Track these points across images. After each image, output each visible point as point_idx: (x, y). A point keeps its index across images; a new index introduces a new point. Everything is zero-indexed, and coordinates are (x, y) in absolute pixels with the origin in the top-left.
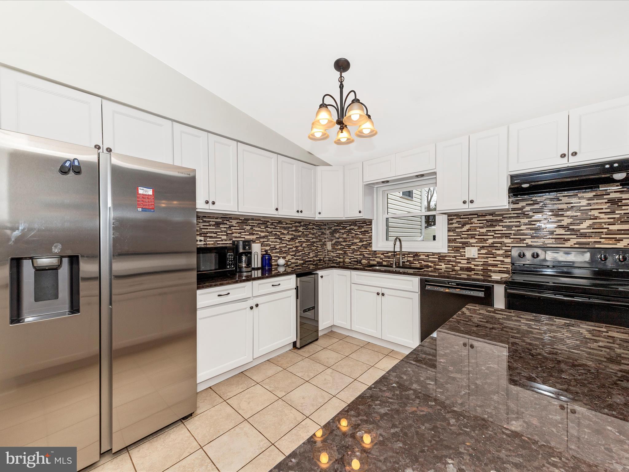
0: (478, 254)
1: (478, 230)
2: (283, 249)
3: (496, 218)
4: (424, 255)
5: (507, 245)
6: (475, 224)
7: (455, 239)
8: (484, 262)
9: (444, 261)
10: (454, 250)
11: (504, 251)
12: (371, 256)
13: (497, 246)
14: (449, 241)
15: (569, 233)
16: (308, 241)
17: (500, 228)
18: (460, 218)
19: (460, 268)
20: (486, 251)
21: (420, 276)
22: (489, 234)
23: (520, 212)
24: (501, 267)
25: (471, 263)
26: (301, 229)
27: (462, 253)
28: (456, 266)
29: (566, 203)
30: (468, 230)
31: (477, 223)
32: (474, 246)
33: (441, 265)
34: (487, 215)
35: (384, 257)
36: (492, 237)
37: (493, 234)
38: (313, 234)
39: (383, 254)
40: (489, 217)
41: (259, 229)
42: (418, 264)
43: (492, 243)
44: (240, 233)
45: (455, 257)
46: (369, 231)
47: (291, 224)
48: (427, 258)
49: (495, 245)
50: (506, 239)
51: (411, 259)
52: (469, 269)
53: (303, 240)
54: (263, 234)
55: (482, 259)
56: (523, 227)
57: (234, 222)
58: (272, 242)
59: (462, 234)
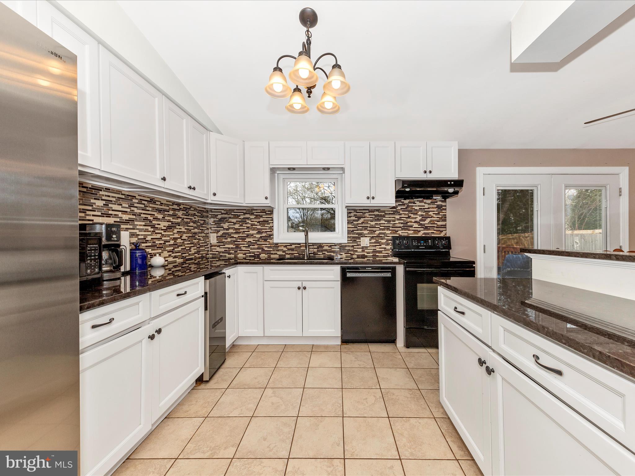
0: (370, 243)
1: (369, 223)
2: (157, 242)
3: (381, 214)
4: (327, 246)
5: (388, 235)
6: (367, 218)
7: (353, 231)
8: (373, 249)
9: (345, 251)
10: (352, 241)
11: (386, 240)
12: (272, 249)
13: (382, 237)
14: (349, 232)
15: (420, 226)
16: (189, 231)
17: (384, 222)
18: (357, 212)
19: (357, 256)
20: (375, 240)
21: (341, 264)
22: (377, 226)
23: (395, 210)
24: (384, 253)
25: (364, 251)
26: (180, 214)
27: (359, 243)
28: (353, 255)
29: (418, 206)
30: (362, 223)
31: (369, 217)
32: (367, 237)
33: (342, 255)
34: (375, 211)
35: (287, 250)
36: (378, 229)
37: (379, 226)
38: (194, 222)
39: (285, 246)
40: (376, 213)
41: (119, 208)
42: (321, 255)
43: (378, 234)
45: (353, 246)
46: (269, 221)
47: (168, 205)
48: (330, 248)
49: (381, 235)
50: (387, 230)
51: (316, 250)
52: (364, 257)
53: (183, 230)
54: (125, 217)
55: (372, 247)
56: (397, 222)
58: (140, 230)
59: (358, 227)
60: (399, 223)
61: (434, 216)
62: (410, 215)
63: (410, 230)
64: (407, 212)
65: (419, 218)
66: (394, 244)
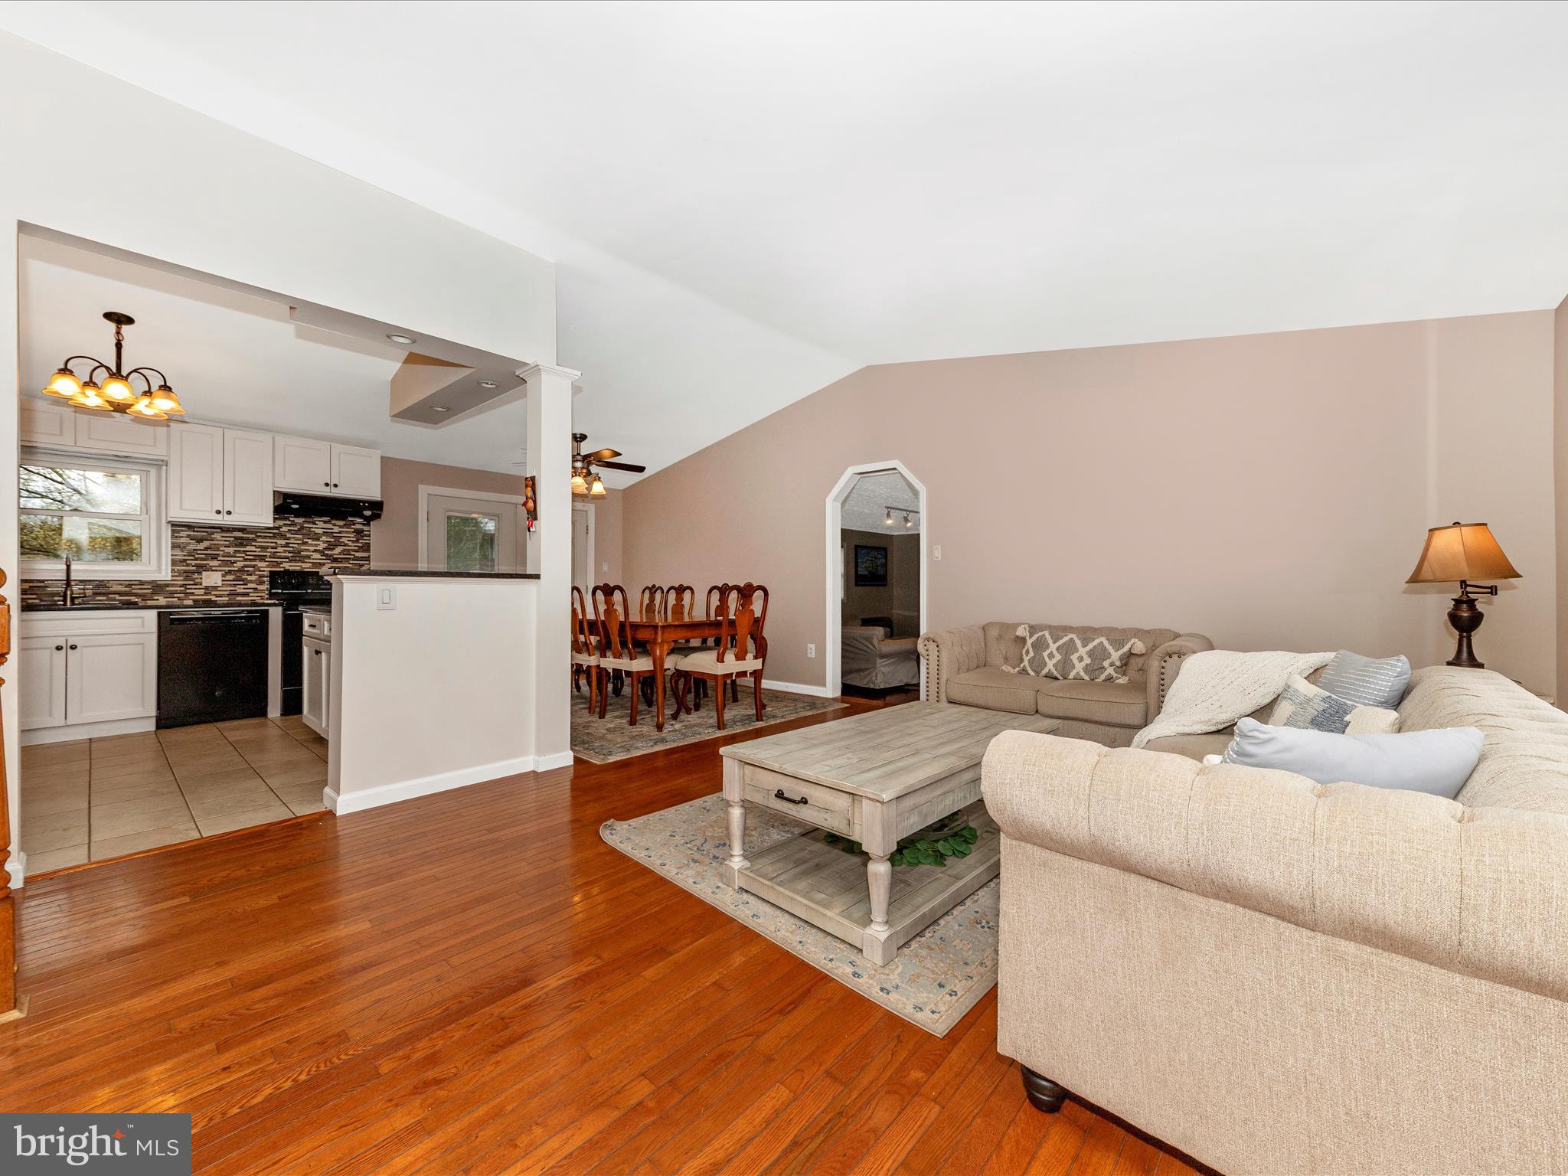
0: (223, 581)
1: (221, 549)
3: (247, 536)
4: (119, 584)
5: (261, 569)
6: (217, 540)
7: (185, 560)
8: (230, 591)
9: (164, 593)
10: (182, 576)
11: (257, 577)
13: (249, 571)
14: (174, 563)
15: (324, 558)
17: (253, 549)
18: (193, 531)
19: (194, 601)
20: (234, 577)
21: (158, 608)
22: (238, 555)
23: (277, 531)
25: (211, 593)
27: (197, 580)
28: (185, 599)
29: (322, 528)
30: (206, 549)
31: (221, 541)
32: (216, 571)
33: (158, 600)
34: (235, 531)
36: (241, 559)
37: (243, 555)
40: (237, 534)
43: (242, 567)
45: (184, 586)
48: (127, 589)
49: (246, 569)
50: (259, 561)
52: (209, 602)
55: (228, 587)
56: (280, 549)
59: (196, 554)
60: (285, 551)
61: (350, 543)
62: (305, 540)
63: (306, 562)
64: (300, 536)
65: (322, 546)
66: (273, 584)
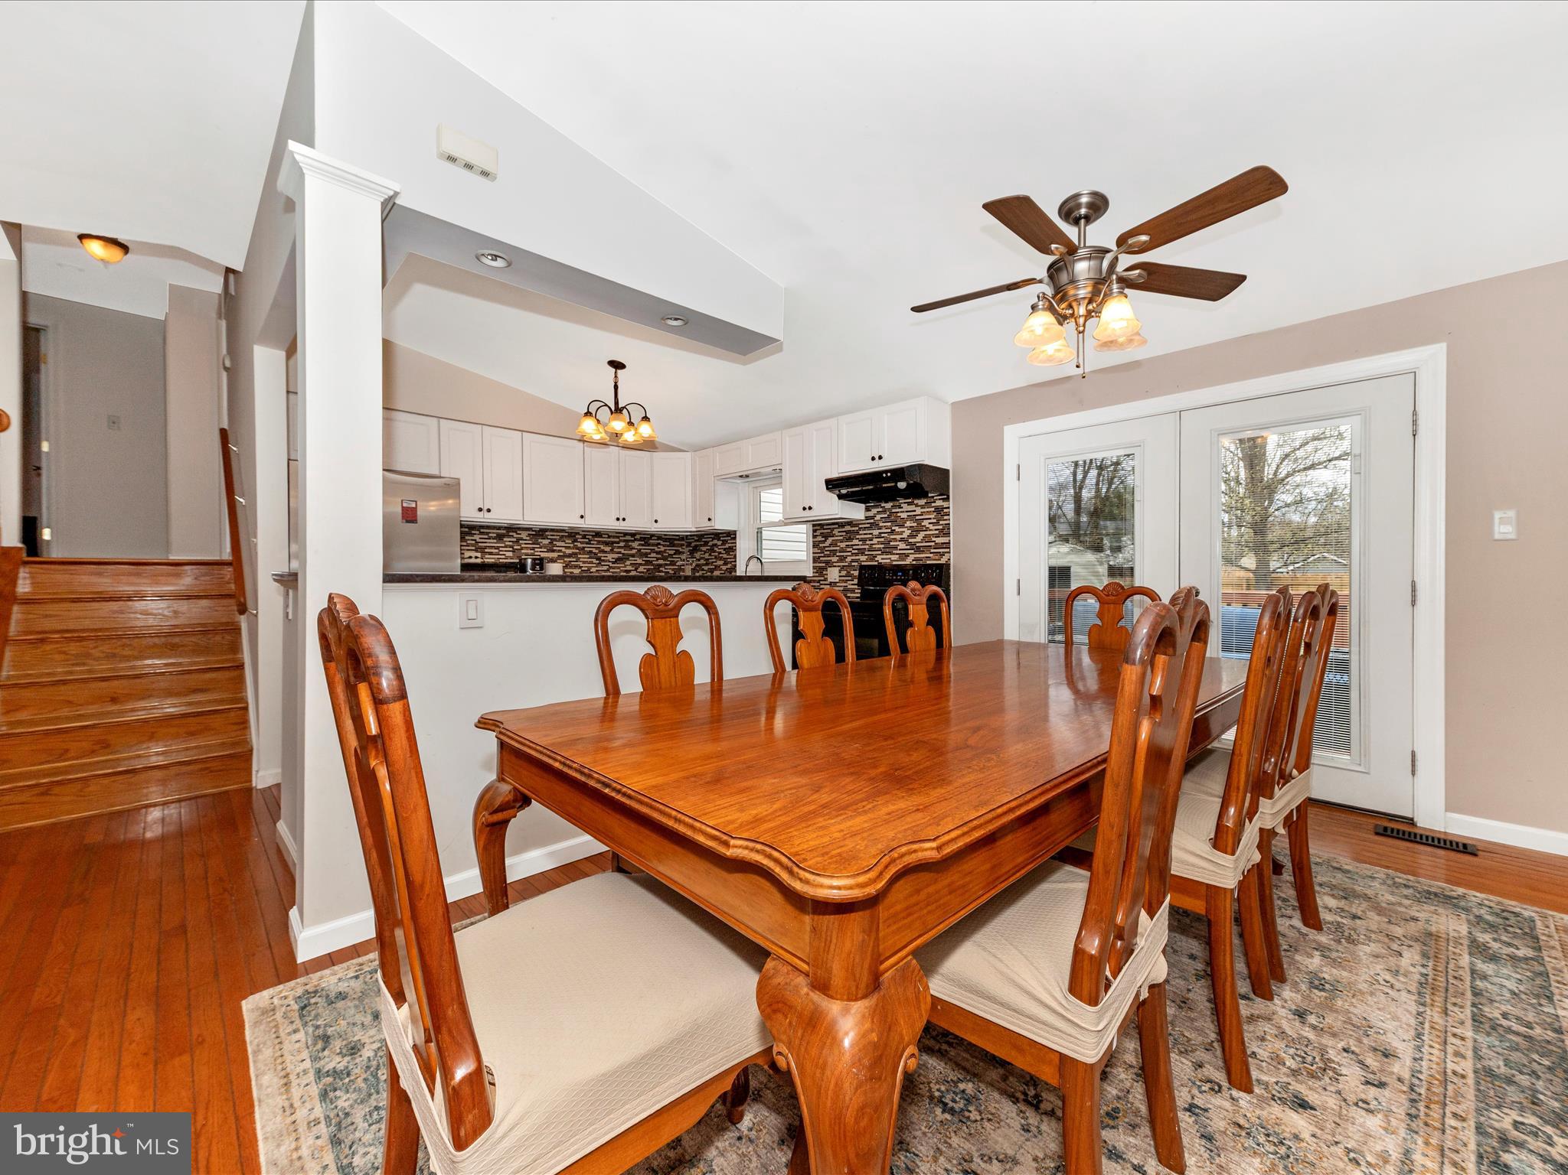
0: (840, 576)
1: (838, 544)
6: (836, 536)
7: (819, 557)
8: (844, 586)
10: (818, 572)
13: (854, 566)
14: (814, 560)
15: (908, 547)
16: (648, 563)
18: (825, 529)
20: (845, 572)
22: (848, 550)
23: (872, 521)
26: (635, 544)
27: (826, 576)
29: (906, 512)
30: (830, 546)
32: (836, 566)
34: (846, 525)
36: (850, 554)
37: (851, 549)
38: (658, 553)
40: (848, 528)
41: (563, 544)
43: (850, 562)
44: (533, 549)
45: (819, 581)
46: (733, 548)
47: (618, 537)
49: (853, 564)
50: (861, 555)
53: (639, 561)
54: (569, 551)
55: (841, 583)
56: (875, 541)
57: (524, 535)
58: (584, 562)
59: (825, 551)
60: (879, 543)
61: (931, 527)
62: (893, 528)
63: (893, 554)
64: (890, 524)
65: (907, 532)
